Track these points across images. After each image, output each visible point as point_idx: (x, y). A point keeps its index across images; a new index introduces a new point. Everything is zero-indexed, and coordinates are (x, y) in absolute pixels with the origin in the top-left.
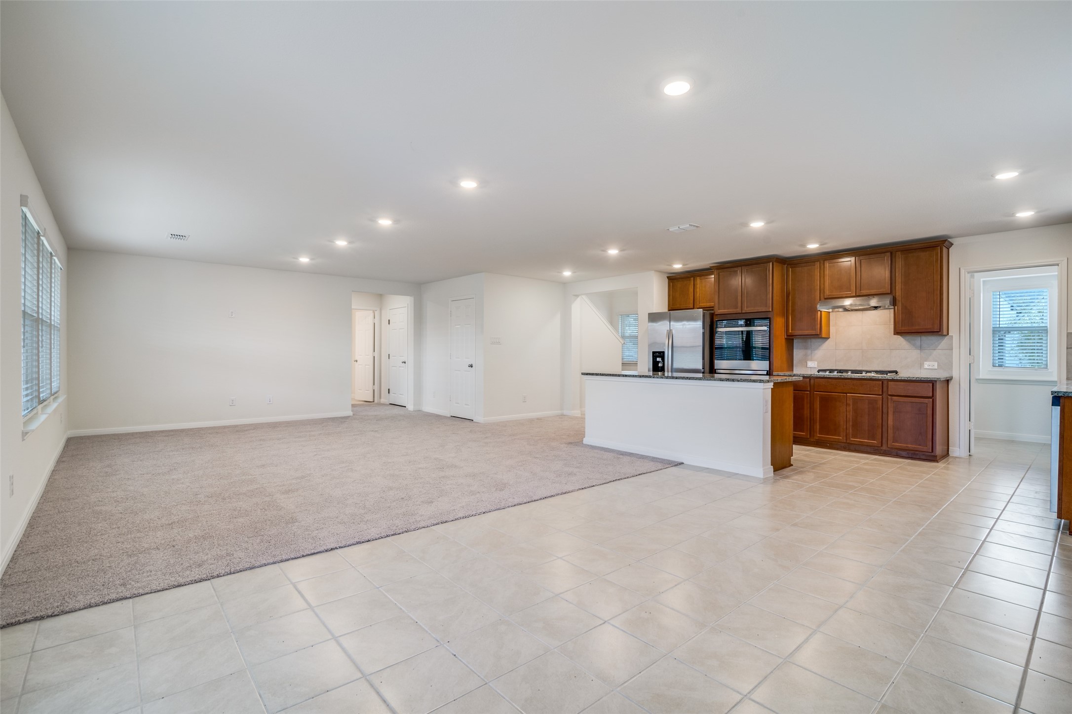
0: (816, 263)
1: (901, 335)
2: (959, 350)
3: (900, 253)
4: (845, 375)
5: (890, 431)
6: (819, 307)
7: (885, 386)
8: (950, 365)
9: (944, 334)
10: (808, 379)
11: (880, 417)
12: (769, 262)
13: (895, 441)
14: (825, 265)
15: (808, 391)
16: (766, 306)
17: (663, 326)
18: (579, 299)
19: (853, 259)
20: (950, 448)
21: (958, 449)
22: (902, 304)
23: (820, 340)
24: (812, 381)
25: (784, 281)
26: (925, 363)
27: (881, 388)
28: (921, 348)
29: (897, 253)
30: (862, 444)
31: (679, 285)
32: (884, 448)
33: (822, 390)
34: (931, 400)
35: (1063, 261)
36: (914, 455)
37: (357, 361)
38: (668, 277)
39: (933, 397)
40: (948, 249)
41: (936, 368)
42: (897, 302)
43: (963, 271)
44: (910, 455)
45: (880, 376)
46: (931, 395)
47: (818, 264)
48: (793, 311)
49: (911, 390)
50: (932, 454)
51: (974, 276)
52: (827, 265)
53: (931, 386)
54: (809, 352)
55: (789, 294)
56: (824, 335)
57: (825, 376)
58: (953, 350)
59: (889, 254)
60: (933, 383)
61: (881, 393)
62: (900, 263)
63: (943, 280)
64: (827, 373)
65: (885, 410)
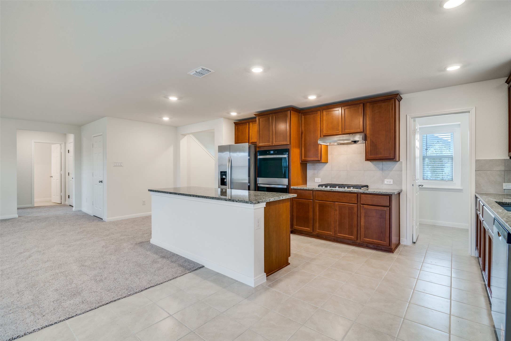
0: (318, 112)
1: (370, 161)
2: (406, 171)
3: (369, 104)
4: (334, 189)
5: (362, 230)
6: (320, 142)
7: (359, 197)
8: (400, 182)
9: (397, 160)
10: (312, 191)
11: (355, 219)
12: (288, 110)
13: (365, 237)
14: (323, 113)
15: (312, 200)
16: (286, 141)
17: (226, 155)
18: (186, 137)
19: (340, 109)
20: (400, 238)
21: (406, 239)
22: (371, 139)
23: (322, 164)
24: (314, 193)
25: (299, 124)
26: (385, 180)
27: (357, 199)
28: (382, 170)
29: (367, 103)
30: (344, 238)
31: (241, 127)
32: (358, 241)
33: (320, 199)
34: (389, 208)
35: (472, 109)
36: (377, 247)
37: (52, 177)
38: (234, 123)
39: (390, 206)
40: (399, 102)
41: (392, 184)
42: (367, 138)
43: (409, 117)
44: (375, 247)
45: (355, 190)
46: (388, 204)
47: (319, 112)
48: (305, 144)
49: (376, 201)
50: (389, 247)
51: (415, 120)
52: (325, 113)
53: (389, 198)
54: (316, 171)
55: (302, 133)
56: (323, 161)
57: (322, 190)
58: (403, 171)
59: (362, 105)
60: (390, 196)
61: (356, 203)
62: (369, 112)
63: (396, 122)
64: (324, 187)
65: (359, 215)
